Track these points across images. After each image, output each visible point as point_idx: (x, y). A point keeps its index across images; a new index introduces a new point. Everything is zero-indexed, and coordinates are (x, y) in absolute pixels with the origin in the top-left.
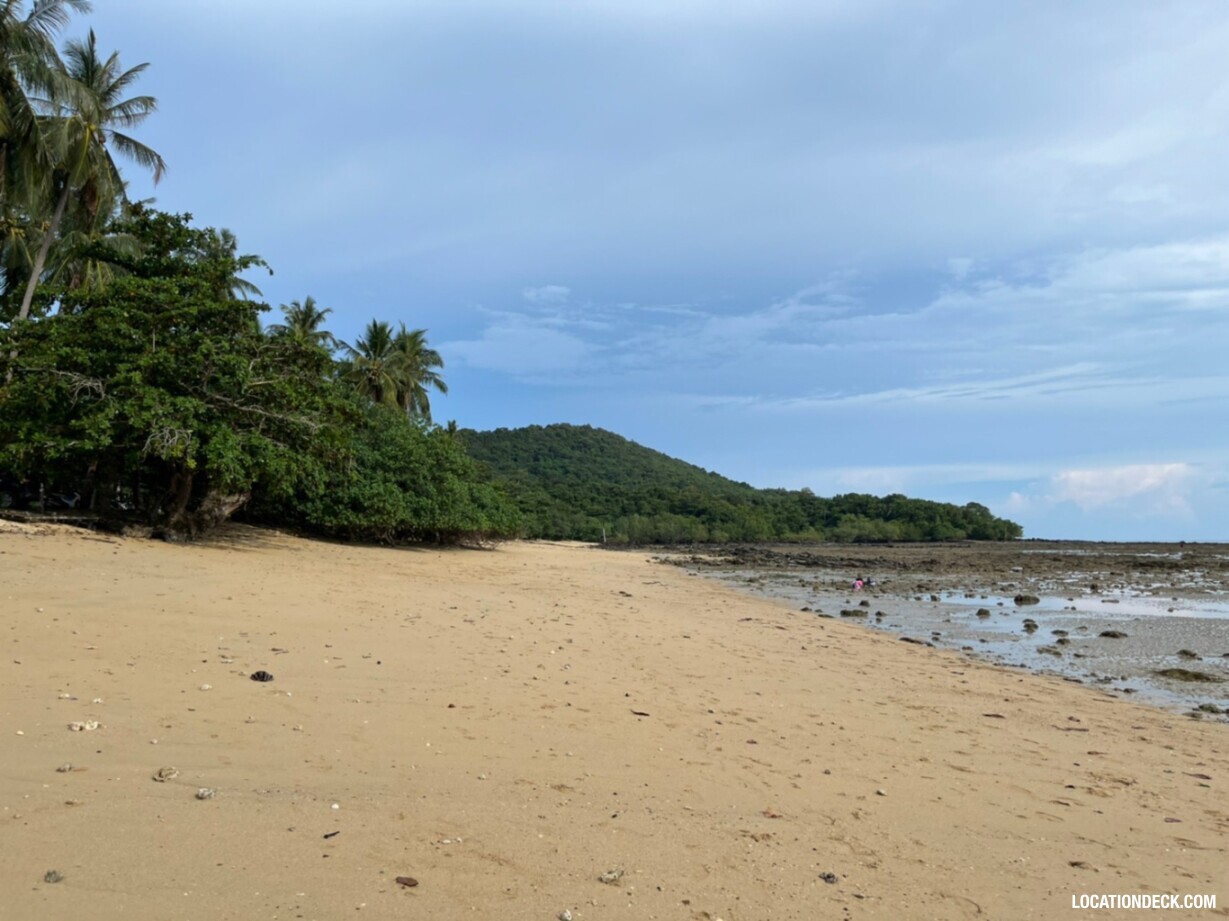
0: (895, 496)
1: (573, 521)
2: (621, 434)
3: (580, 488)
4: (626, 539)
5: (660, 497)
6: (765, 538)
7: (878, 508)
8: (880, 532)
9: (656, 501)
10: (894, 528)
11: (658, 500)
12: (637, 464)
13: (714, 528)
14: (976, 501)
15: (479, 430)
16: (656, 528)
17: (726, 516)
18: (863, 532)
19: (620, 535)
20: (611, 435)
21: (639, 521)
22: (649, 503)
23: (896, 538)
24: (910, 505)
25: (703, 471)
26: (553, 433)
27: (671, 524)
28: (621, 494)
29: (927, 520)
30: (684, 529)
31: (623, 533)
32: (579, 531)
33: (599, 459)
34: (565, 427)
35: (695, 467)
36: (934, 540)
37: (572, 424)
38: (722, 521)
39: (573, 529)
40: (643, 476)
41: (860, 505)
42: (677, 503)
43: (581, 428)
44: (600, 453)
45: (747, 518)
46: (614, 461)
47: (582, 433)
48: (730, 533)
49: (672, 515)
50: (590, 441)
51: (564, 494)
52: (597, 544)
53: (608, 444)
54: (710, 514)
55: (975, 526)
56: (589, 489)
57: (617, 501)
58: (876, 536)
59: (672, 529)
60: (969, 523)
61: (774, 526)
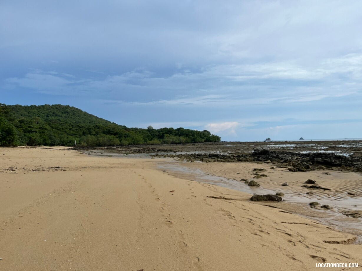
0: (180, 128)
1: (60, 138)
2: (81, 109)
3: (64, 125)
4: (85, 144)
5: (98, 128)
6: (142, 143)
7: (175, 132)
8: (178, 140)
9: (97, 129)
10: (182, 139)
11: (98, 129)
12: (87, 119)
13: (122, 140)
14: (206, 130)
15: (23, 105)
16: (98, 140)
17: (126, 135)
18: (173, 140)
19: (83, 143)
20: (77, 109)
21: (91, 138)
22: (95, 130)
23: (184, 142)
24: (186, 131)
25: (110, 122)
26: (54, 107)
27: (104, 138)
28: (83, 127)
29: (192, 136)
30: (111, 140)
31: (84, 142)
32: (63, 142)
33: (73, 117)
34: (59, 106)
35: (107, 121)
36: (195, 142)
37: (62, 105)
38: (125, 137)
39: (60, 141)
40: (89, 123)
41: (170, 131)
42: (106, 130)
43: (66, 106)
44: (73, 115)
45: (134, 136)
46: (78, 118)
47: (66, 108)
48: (129, 141)
49: (105, 135)
50: (70, 111)
51: (57, 127)
52: (72, 147)
53: (76, 112)
54: (119, 134)
55: (207, 138)
56: (68, 125)
57: (81, 130)
58: (178, 142)
59: (105, 140)
60: (205, 137)
61: (144, 139)
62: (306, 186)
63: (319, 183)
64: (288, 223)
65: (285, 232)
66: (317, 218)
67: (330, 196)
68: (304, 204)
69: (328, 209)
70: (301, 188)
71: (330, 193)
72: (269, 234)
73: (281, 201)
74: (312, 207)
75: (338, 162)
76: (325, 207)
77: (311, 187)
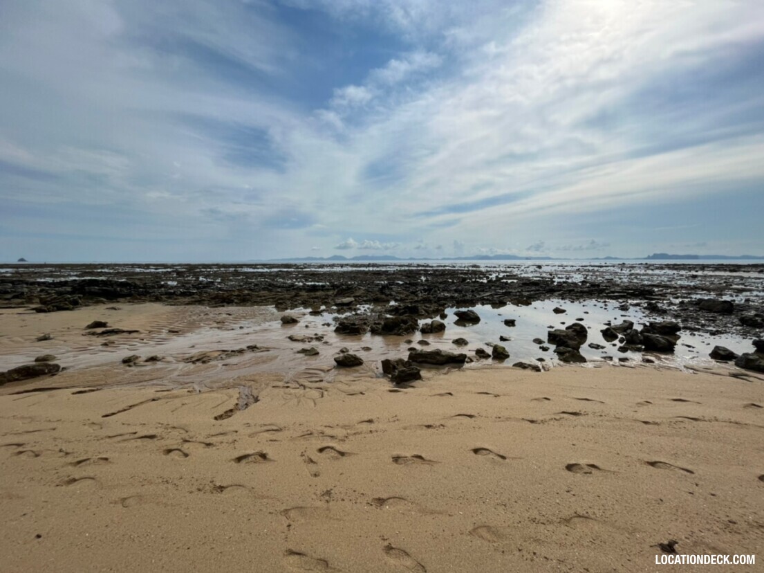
62: (93, 334)
63: (113, 325)
64: (119, 412)
65: (136, 436)
66: (155, 382)
67: (145, 341)
68: (112, 364)
69: (159, 360)
70: (84, 338)
71: (142, 336)
72: (106, 459)
73: (57, 371)
74: (130, 366)
75: (125, 291)
76: (153, 359)
77: (103, 333)
